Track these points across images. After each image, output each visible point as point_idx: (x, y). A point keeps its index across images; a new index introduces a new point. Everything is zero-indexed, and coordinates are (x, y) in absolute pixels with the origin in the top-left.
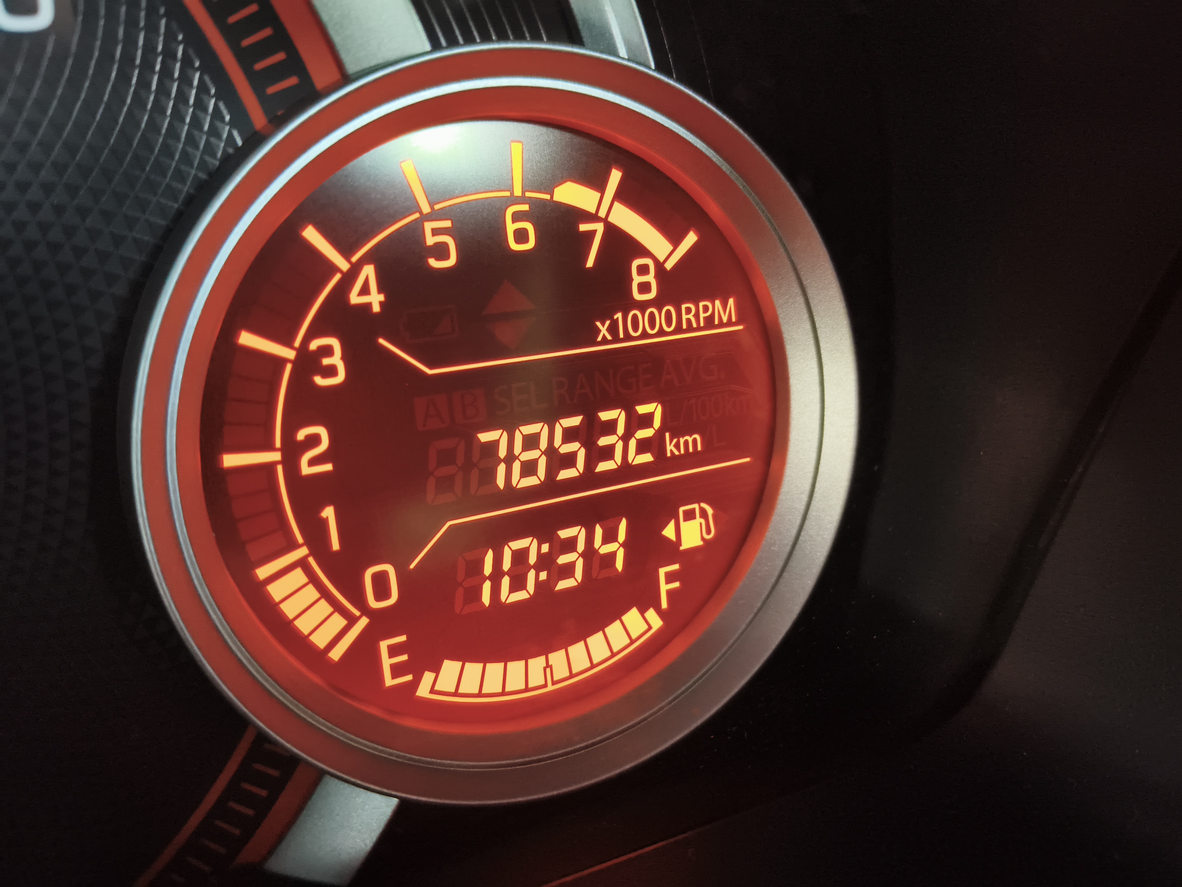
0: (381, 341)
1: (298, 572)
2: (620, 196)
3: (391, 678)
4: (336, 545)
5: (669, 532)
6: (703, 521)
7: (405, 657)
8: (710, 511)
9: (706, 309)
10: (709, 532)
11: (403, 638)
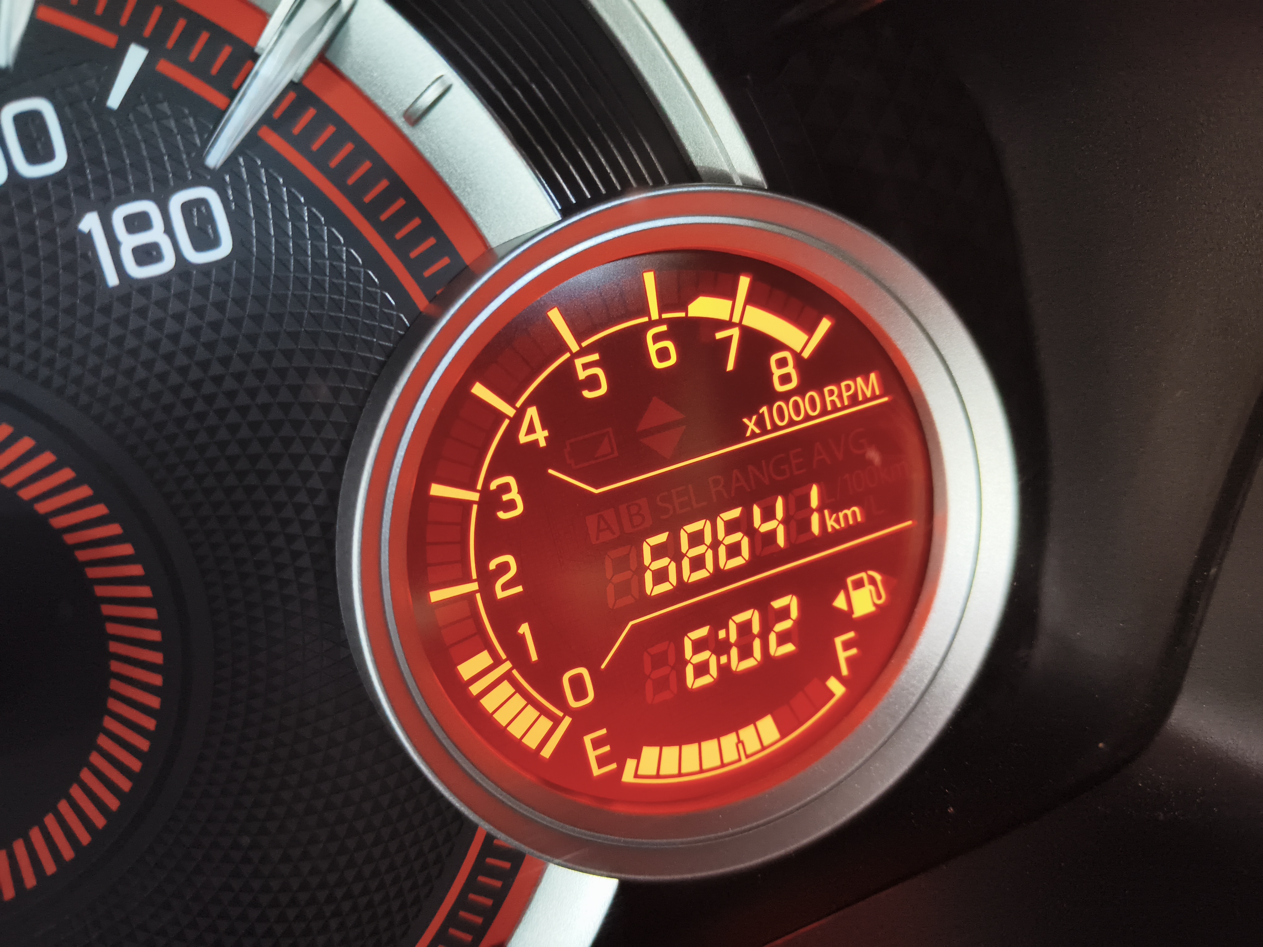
0: (551, 471)
1: (506, 685)
2: (751, 300)
3: (598, 768)
4: (534, 657)
5: (840, 602)
6: (872, 588)
7: (607, 748)
8: (878, 577)
9: (848, 388)
10: (879, 597)
11: (603, 731)
